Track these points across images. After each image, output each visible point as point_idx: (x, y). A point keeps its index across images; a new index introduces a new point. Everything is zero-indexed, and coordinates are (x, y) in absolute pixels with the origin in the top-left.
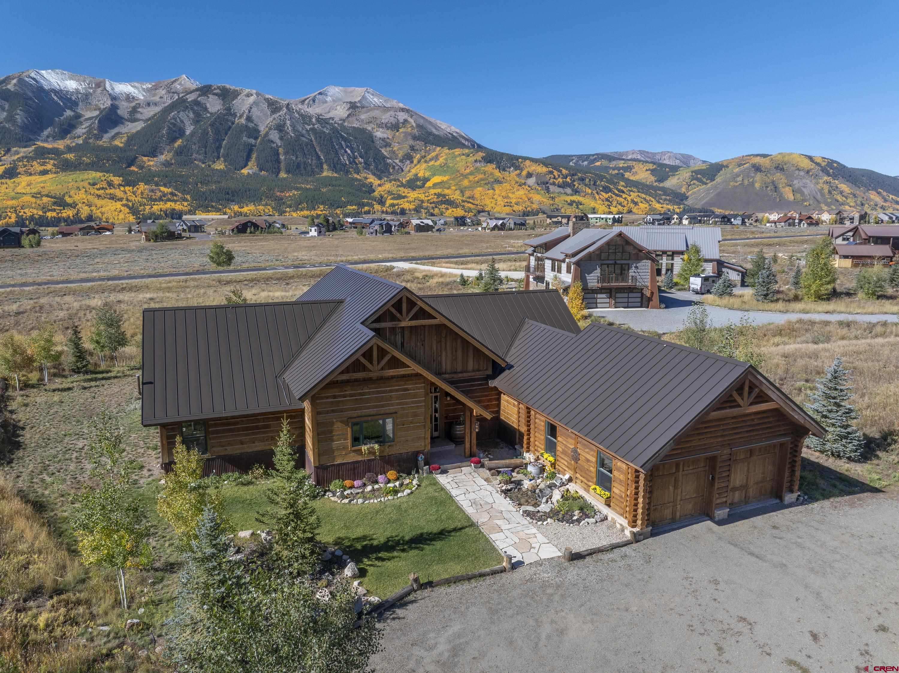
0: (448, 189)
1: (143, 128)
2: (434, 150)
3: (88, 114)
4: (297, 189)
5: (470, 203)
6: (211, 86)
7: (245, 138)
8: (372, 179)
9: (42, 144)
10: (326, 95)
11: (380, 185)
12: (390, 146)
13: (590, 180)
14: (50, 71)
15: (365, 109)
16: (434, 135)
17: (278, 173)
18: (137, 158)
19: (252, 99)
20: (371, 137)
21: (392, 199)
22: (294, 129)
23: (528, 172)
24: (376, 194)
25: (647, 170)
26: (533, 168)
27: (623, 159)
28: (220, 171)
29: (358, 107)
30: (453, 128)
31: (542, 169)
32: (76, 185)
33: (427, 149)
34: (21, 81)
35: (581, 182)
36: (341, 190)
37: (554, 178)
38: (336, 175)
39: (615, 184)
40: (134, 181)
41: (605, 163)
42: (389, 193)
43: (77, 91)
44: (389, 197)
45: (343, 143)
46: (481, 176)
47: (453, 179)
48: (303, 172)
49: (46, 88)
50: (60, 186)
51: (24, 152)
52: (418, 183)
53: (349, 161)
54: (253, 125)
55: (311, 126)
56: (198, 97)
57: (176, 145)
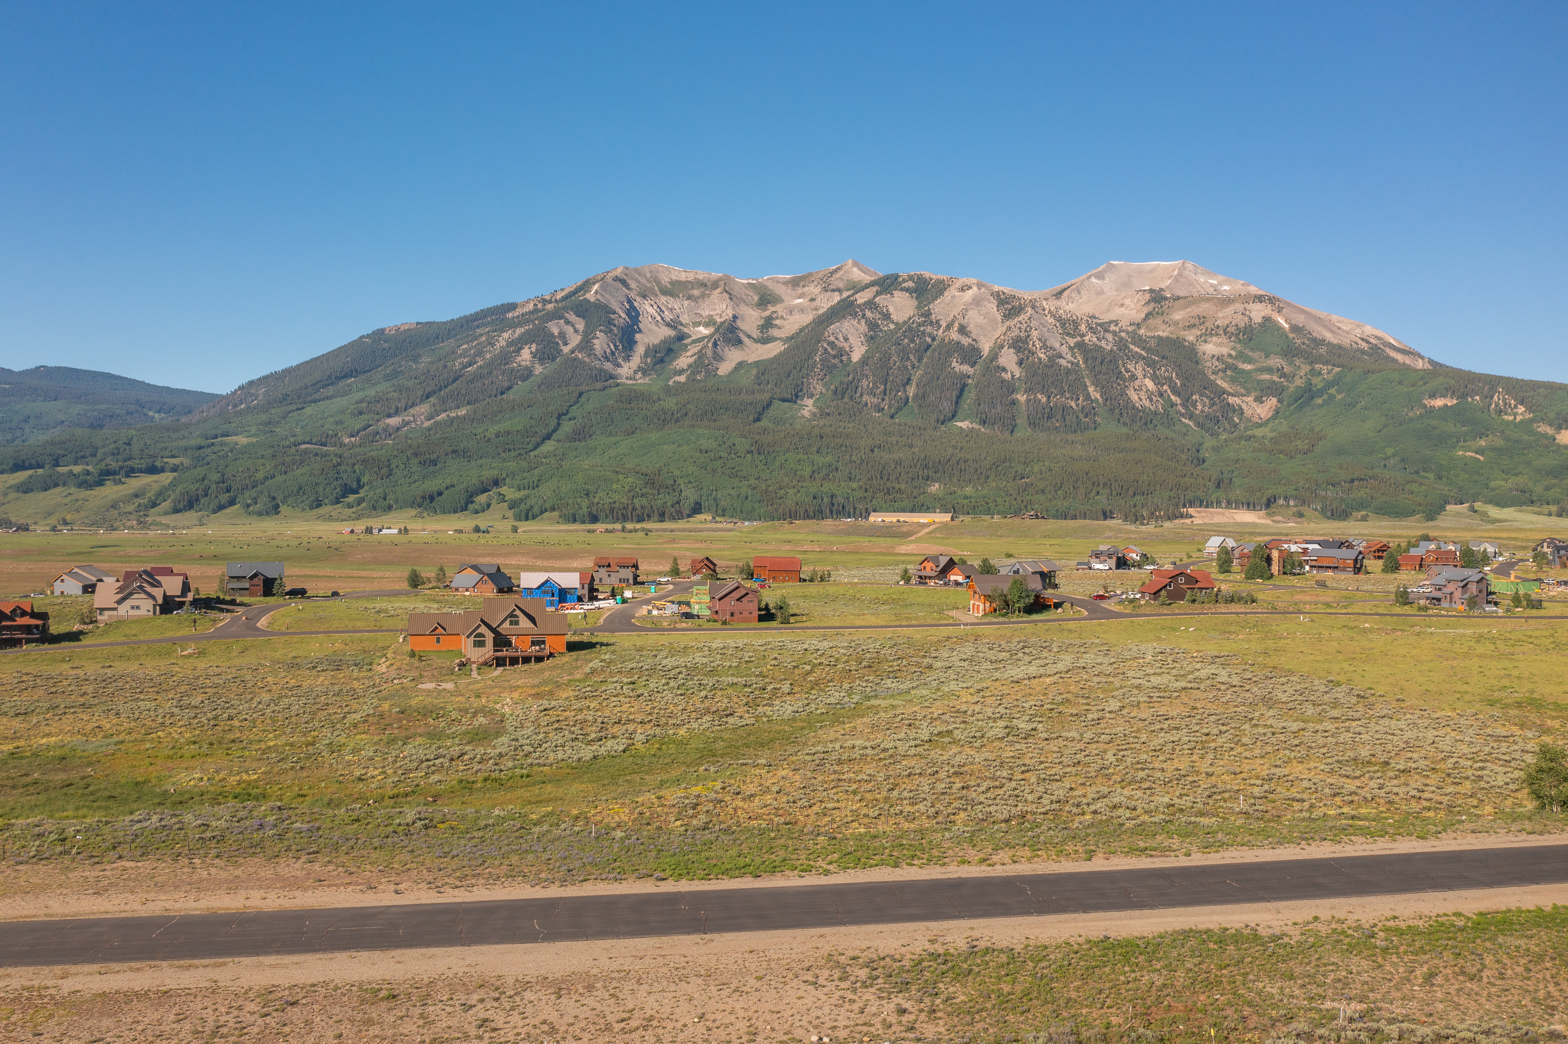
1: (781, 354)
3: (697, 333)
6: (897, 275)
7: (955, 365)
10: (1104, 279)
12: (1233, 370)
15: (1181, 301)
16: (1329, 344)
18: (771, 403)
19: (969, 295)
20: (1193, 355)
22: (1045, 346)
29: (1166, 299)
30: (1367, 327)
34: (604, 285)
38: (1124, 430)
45: (1138, 368)
54: (970, 340)
55: (1079, 339)
56: (875, 297)
57: (835, 380)
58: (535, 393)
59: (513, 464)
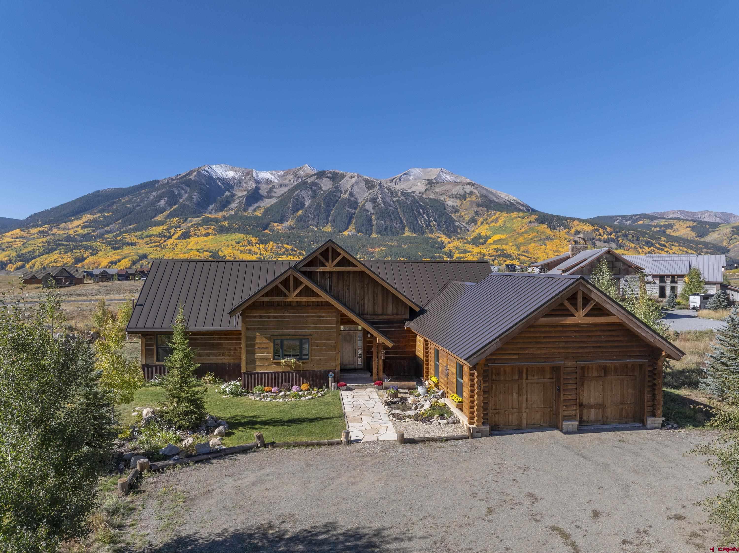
0: (506, 245)
1: (276, 203)
2: (495, 214)
3: (240, 194)
4: (384, 246)
5: (525, 256)
6: (325, 171)
8: (443, 238)
9: (207, 215)
11: (449, 243)
12: (458, 212)
13: (633, 236)
14: (217, 165)
15: (439, 184)
16: (495, 202)
17: (371, 234)
18: (270, 224)
19: (354, 180)
20: (443, 206)
21: (459, 253)
22: (384, 201)
23: (576, 231)
24: (446, 249)
25: (687, 227)
26: (580, 227)
27: (664, 218)
28: (328, 233)
29: (433, 183)
30: (510, 196)
31: (589, 228)
32: (227, 243)
33: (489, 213)
34: (199, 173)
35: (625, 238)
36: (418, 247)
37: (600, 235)
38: (414, 235)
39: (657, 239)
40: (266, 241)
41: (647, 222)
42: (457, 248)
43: (234, 178)
44: (457, 252)
45: (421, 210)
46: (535, 234)
47: (511, 237)
48: (390, 233)
49: (214, 177)
50: (216, 244)
51: (196, 221)
52: (481, 241)
53: (425, 224)
54: (354, 199)
55: (397, 198)
56: (315, 180)
57: (298, 214)
58: (166, 219)
59: (154, 248)
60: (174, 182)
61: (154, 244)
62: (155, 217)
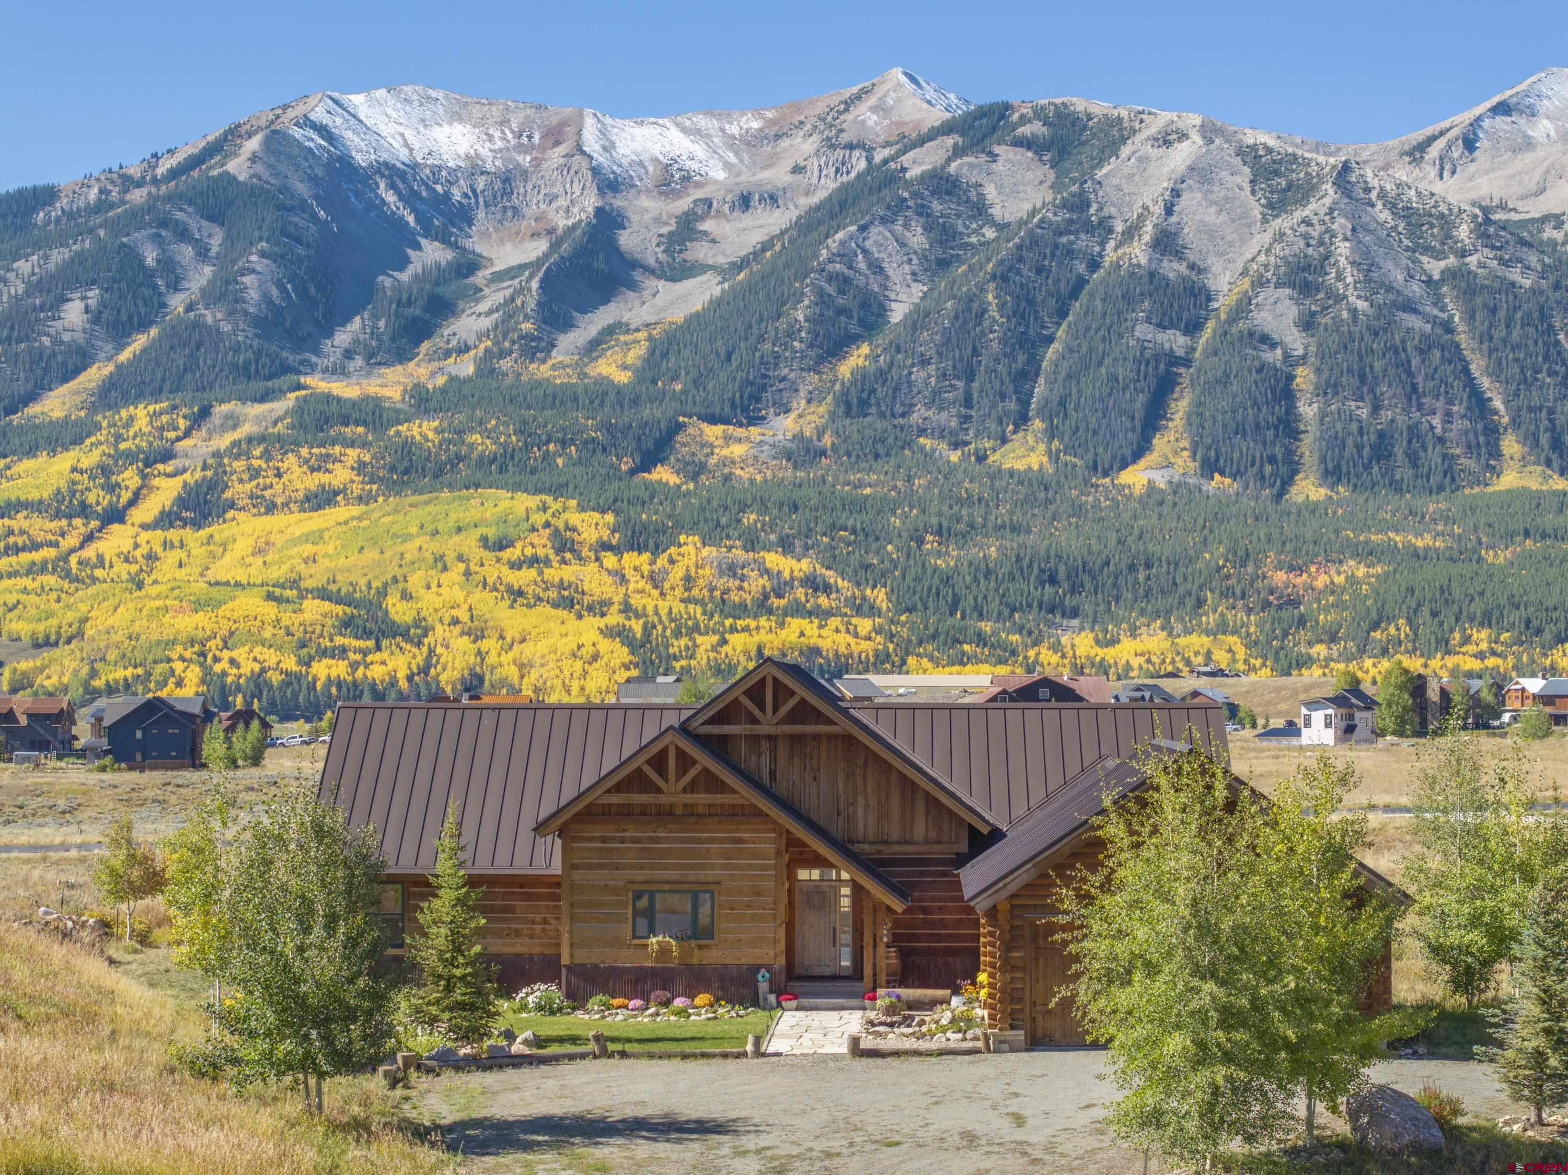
1: (716, 304)
3: (506, 256)
4: (1367, 554)
6: (1007, 107)
7: (1143, 331)
9: (323, 386)
10: (1532, 113)
14: (381, 93)
17: (1288, 482)
18: (680, 427)
19: (1182, 154)
22: (1367, 280)
28: (1027, 478)
32: (433, 546)
34: (276, 139)
38: (1559, 484)
40: (661, 530)
43: (475, 168)
48: (1404, 472)
49: (360, 159)
50: (371, 555)
51: (259, 419)
54: (1182, 268)
55: (1452, 260)
56: (949, 160)
57: (845, 369)
58: (93, 408)
59: (27, 582)
60: (138, 196)
61: (25, 558)
62: (30, 398)
